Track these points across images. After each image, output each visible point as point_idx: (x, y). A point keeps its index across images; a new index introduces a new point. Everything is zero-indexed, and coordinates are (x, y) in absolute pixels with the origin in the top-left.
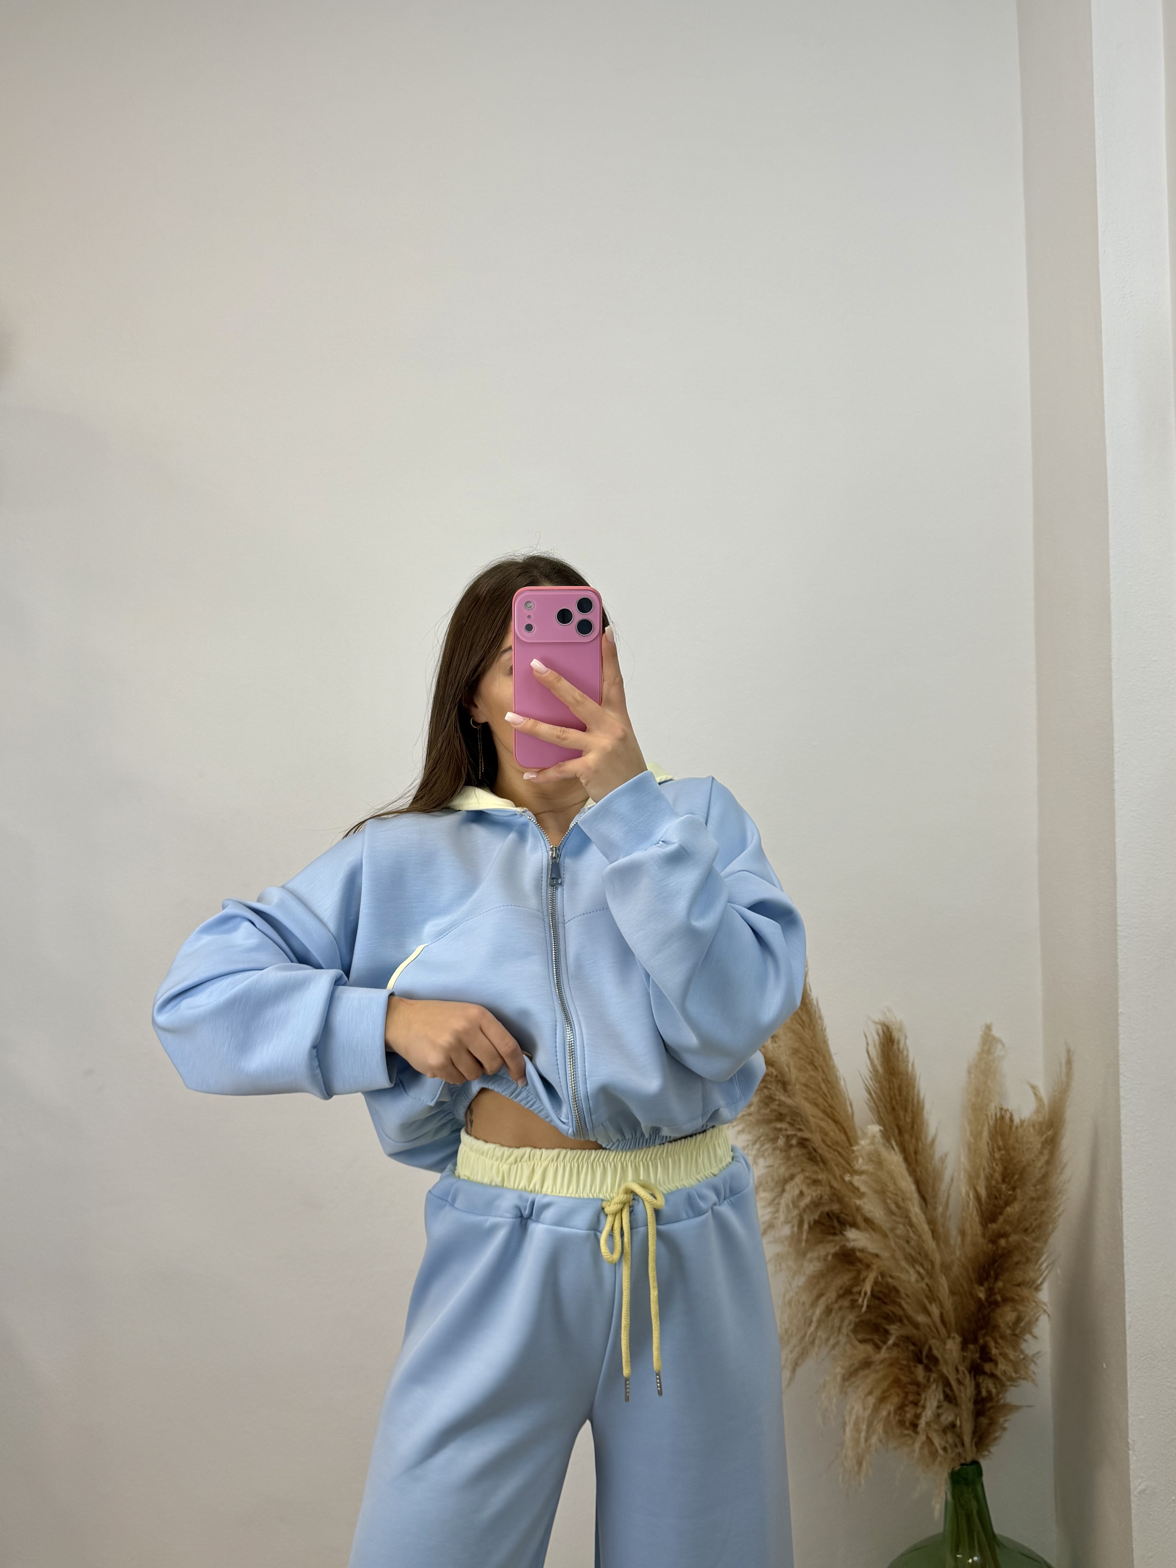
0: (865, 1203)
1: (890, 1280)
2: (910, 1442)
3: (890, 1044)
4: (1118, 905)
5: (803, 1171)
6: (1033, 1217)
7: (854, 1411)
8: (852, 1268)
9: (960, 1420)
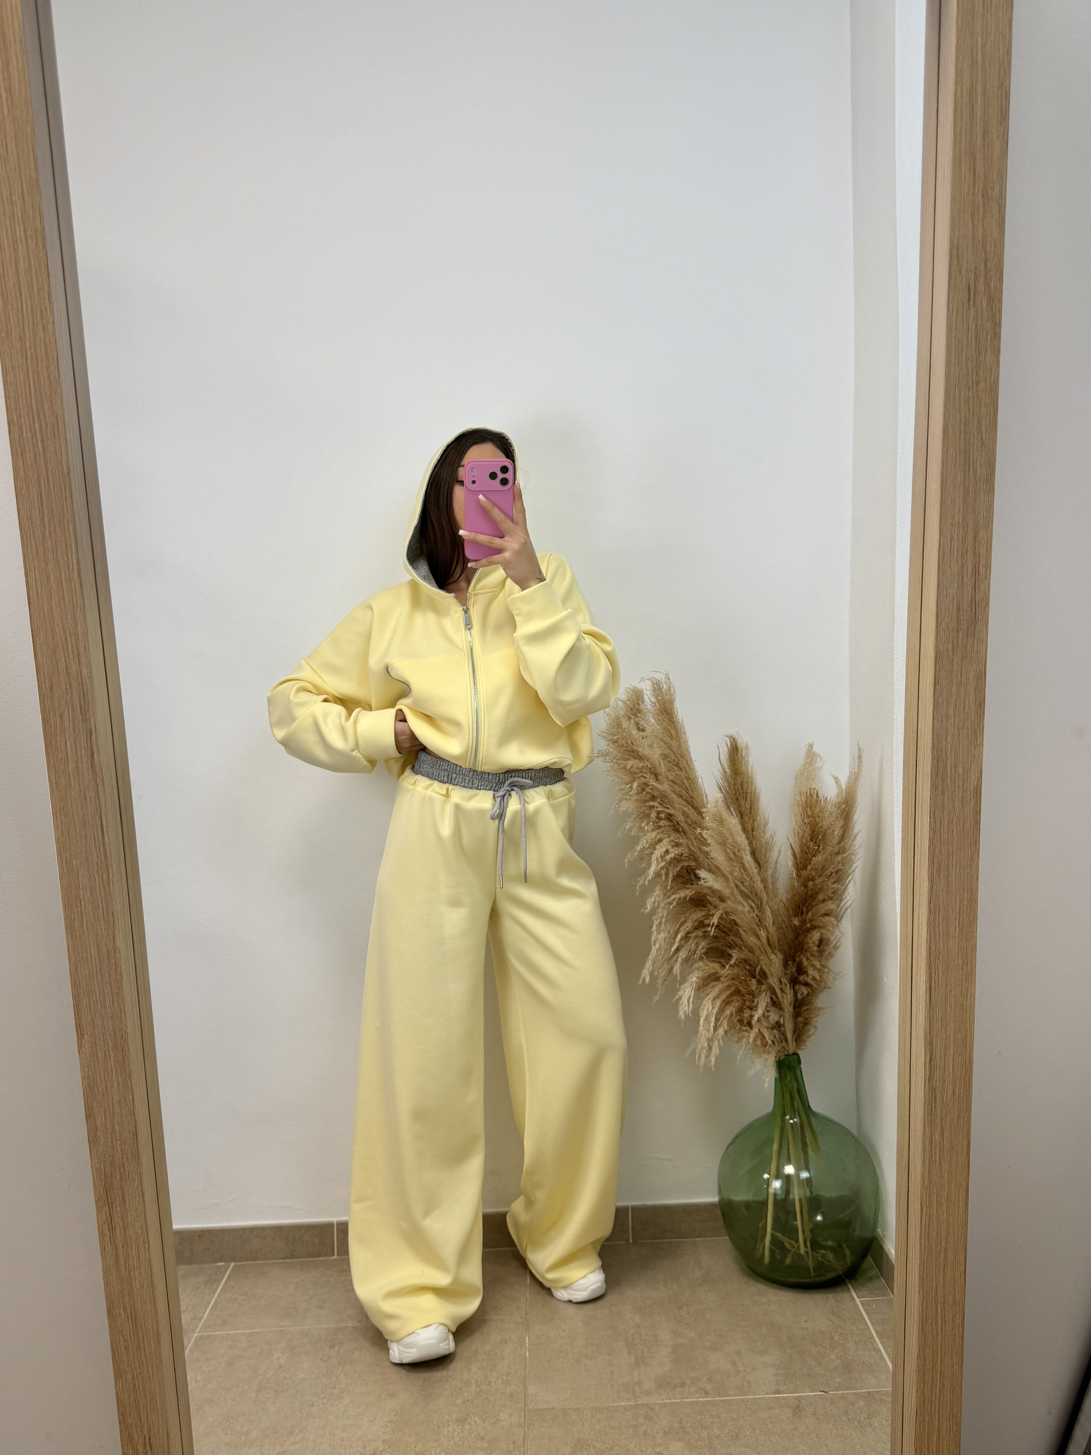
0: (710, 849)
1: (731, 916)
2: (747, 1035)
3: (736, 752)
6: (834, 866)
7: (707, 1009)
8: (704, 909)
9: (784, 1020)
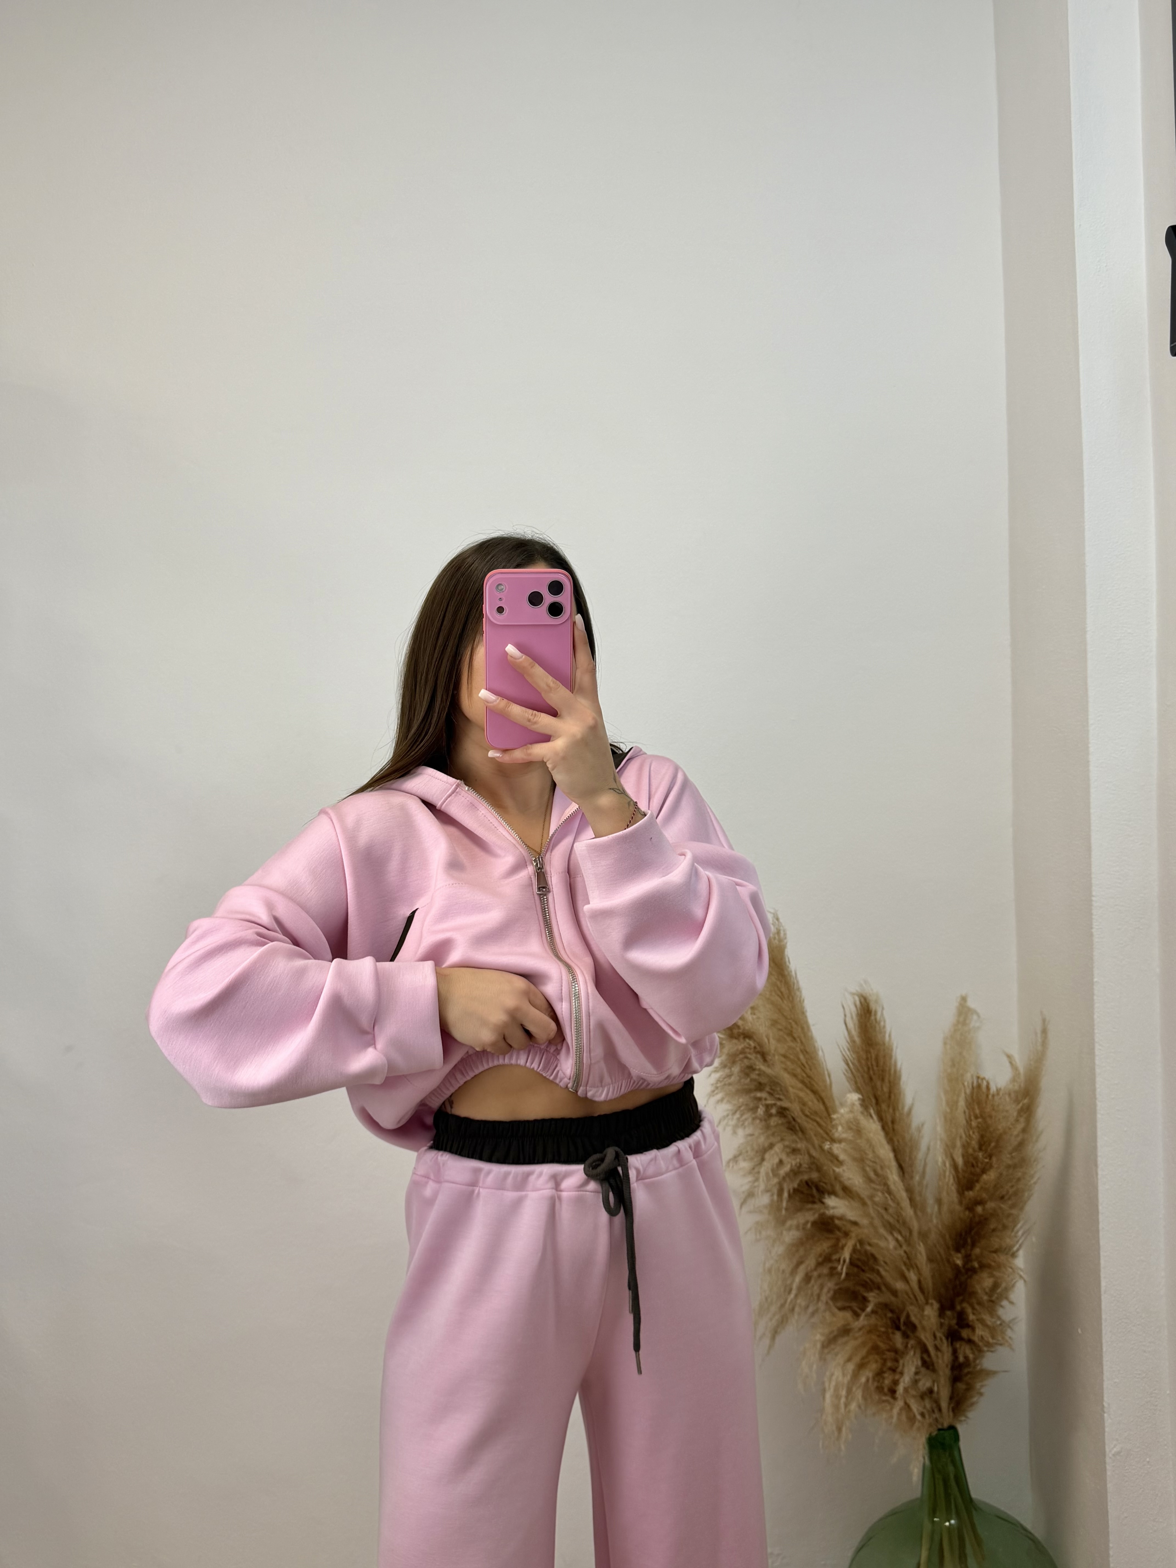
0: (844, 1171)
1: (868, 1248)
2: (888, 1408)
3: (868, 1015)
4: (1093, 876)
5: (782, 1140)
6: (1010, 1184)
7: (834, 1378)
8: (831, 1236)
9: (938, 1387)
